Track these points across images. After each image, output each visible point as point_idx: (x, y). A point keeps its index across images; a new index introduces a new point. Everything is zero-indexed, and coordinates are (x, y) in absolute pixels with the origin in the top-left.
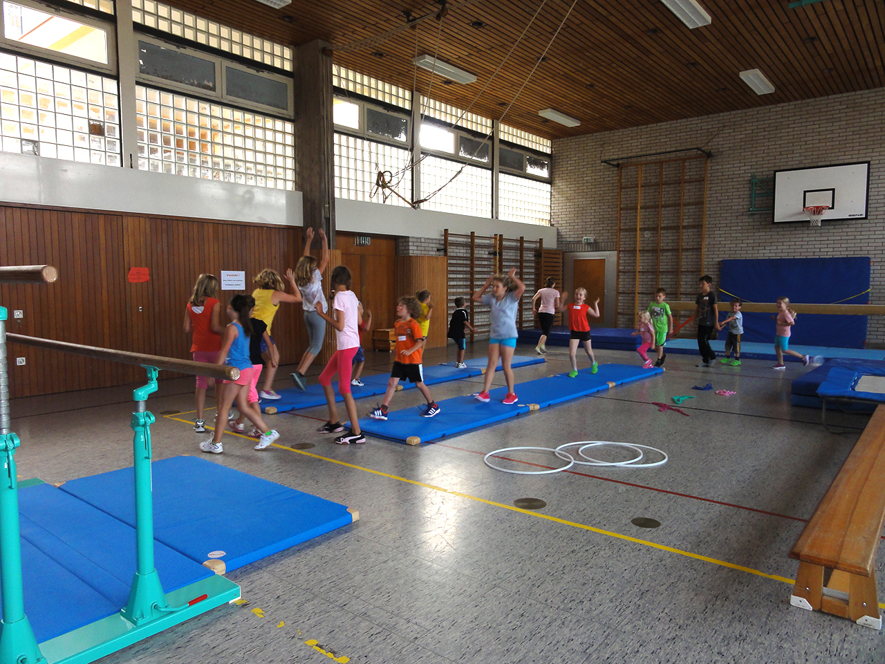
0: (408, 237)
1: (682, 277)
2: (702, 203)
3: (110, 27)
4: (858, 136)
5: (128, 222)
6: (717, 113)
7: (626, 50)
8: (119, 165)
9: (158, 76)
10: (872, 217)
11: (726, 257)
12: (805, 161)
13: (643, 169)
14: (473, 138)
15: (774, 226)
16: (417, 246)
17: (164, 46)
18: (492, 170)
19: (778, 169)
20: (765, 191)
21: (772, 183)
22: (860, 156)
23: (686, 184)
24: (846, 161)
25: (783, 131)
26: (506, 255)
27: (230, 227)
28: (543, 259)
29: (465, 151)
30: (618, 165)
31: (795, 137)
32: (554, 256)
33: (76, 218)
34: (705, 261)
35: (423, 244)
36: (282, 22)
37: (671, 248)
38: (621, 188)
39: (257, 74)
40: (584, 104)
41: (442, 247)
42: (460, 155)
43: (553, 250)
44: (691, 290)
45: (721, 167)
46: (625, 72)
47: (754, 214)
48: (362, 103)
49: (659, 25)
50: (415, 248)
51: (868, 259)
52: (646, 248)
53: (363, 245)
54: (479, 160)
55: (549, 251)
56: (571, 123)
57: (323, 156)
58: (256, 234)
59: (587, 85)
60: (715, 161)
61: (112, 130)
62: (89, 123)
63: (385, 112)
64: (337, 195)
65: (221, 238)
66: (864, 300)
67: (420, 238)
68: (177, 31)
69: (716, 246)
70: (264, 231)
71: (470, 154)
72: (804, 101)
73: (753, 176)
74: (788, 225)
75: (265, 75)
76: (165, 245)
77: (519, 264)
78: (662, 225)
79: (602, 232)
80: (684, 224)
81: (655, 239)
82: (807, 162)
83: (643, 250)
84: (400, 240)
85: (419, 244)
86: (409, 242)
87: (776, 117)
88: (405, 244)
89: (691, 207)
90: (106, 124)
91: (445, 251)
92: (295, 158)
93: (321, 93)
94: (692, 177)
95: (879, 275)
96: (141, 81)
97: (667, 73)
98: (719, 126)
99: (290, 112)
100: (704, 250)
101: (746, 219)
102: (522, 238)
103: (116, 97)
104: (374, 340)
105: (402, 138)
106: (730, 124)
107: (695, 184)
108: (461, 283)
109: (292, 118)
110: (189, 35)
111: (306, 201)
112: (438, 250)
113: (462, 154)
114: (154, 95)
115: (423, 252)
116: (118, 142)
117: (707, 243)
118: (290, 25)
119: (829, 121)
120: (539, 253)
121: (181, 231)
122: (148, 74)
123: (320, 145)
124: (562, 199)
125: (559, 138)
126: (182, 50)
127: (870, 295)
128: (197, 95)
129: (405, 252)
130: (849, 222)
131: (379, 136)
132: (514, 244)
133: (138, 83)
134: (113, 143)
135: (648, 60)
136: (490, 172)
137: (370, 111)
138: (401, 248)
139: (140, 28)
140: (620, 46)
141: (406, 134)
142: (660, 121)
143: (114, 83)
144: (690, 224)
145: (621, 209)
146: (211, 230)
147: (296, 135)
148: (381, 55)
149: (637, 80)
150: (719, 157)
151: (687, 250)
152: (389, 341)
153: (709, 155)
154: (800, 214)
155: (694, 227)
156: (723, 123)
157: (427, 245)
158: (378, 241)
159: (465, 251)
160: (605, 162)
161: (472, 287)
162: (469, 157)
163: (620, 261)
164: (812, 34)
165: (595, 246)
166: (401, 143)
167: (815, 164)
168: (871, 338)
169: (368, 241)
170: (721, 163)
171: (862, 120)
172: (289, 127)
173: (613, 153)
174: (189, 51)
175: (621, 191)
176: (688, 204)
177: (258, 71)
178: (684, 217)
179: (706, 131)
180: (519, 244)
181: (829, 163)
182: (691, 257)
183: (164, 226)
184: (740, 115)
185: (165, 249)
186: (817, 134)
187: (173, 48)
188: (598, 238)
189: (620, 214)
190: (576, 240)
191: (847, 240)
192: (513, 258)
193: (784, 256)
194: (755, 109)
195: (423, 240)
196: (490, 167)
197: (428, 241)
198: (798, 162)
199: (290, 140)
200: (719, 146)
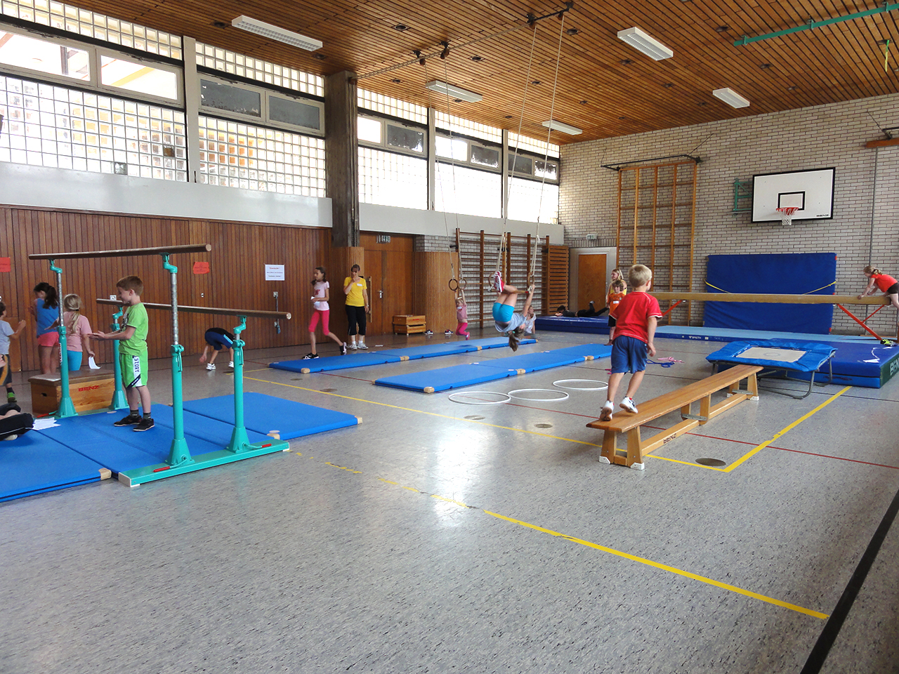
0: (424, 236)
1: (674, 270)
2: (691, 204)
3: (179, 70)
4: (827, 144)
5: (194, 226)
6: (705, 122)
7: (608, 76)
8: (186, 180)
9: (216, 107)
10: (837, 217)
11: (713, 253)
12: (781, 167)
13: (640, 172)
14: (484, 146)
15: (752, 225)
16: (432, 243)
17: (220, 82)
18: (502, 174)
19: (758, 173)
20: (745, 191)
21: (751, 186)
22: (828, 162)
23: (677, 187)
24: (816, 167)
25: (762, 139)
26: (513, 250)
27: (272, 229)
28: (549, 254)
29: (476, 158)
30: (618, 169)
31: (773, 144)
32: (561, 252)
33: (154, 223)
34: (694, 256)
35: (437, 242)
36: (315, 59)
37: (664, 244)
38: (621, 190)
39: (295, 101)
40: (581, 116)
41: (454, 244)
42: (472, 161)
43: (560, 246)
44: (682, 282)
45: (708, 171)
46: (611, 92)
47: (737, 214)
48: (384, 120)
49: (630, 57)
50: (430, 245)
51: (834, 255)
52: (642, 245)
53: (384, 242)
54: (490, 165)
55: (556, 248)
56: (574, 132)
57: (348, 169)
58: (294, 235)
59: (581, 102)
60: (704, 165)
61: (180, 152)
62: (163, 147)
63: (404, 127)
64: (361, 200)
65: (265, 237)
66: (831, 291)
67: (435, 237)
68: (230, 69)
69: (703, 243)
70: (300, 232)
71: (481, 161)
72: (781, 112)
73: (737, 180)
74: (766, 224)
75: (301, 101)
76: (221, 244)
77: (526, 259)
78: (657, 224)
79: (603, 229)
80: (676, 223)
81: (650, 236)
82: (784, 168)
83: (641, 246)
84: (417, 238)
85: (433, 242)
86: (424, 239)
87: (756, 126)
88: (421, 241)
89: (682, 207)
90: (176, 148)
91: (457, 247)
92: (326, 170)
93: (347, 115)
94: (683, 180)
95: (844, 269)
96: (203, 111)
97: (648, 92)
98: (707, 133)
99: (322, 131)
100: (693, 246)
101: (730, 218)
102: (529, 235)
103: (184, 126)
104: (393, 325)
105: (419, 149)
106: (716, 132)
107: (686, 186)
108: (472, 276)
109: (324, 136)
110: (240, 72)
111: (335, 205)
112: (451, 247)
113: (474, 161)
114: (212, 122)
115: (437, 249)
116: (185, 162)
117: (696, 240)
118: (321, 61)
119: (802, 130)
120: (545, 249)
121: (233, 232)
122: (208, 105)
123: (346, 160)
124: (569, 199)
125: (566, 143)
126: (234, 85)
127: (836, 287)
128: (246, 120)
129: (421, 248)
130: (818, 222)
131: (398, 148)
132: (522, 240)
133: (201, 114)
134: (181, 163)
135: (628, 82)
136: (500, 176)
137: (390, 128)
138: (417, 245)
139: (202, 69)
140: (601, 72)
141: (422, 145)
142: (653, 129)
143: (182, 115)
144: (681, 222)
145: (620, 209)
146: (257, 232)
147: (327, 150)
148: (398, 81)
149: (624, 97)
150: (707, 162)
151: (678, 246)
152: (406, 325)
153: (698, 160)
154: (775, 214)
155: (684, 225)
156: (711, 132)
157: (441, 242)
158: (398, 239)
159: (475, 247)
160: (604, 166)
161: (481, 279)
162: (480, 163)
163: (620, 257)
164: (766, 62)
165: (597, 242)
166: (418, 153)
167: (790, 170)
168: (835, 325)
169: (388, 239)
170: (709, 168)
171: (831, 130)
172: (321, 144)
173: (614, 158)
174: (240, 85)
175: (620, 193)
176: (680, 205)
177: (295, 98)
178: (676, 217)
179: (696, 138)
180: (526, 241)
181: (801, 169)
182: (682, 252)
183: (221, 229)
184: (725, 124)
185: (221, 247)
186: (792, 142)
187: (227, 83)
188: (600, 235)
189: (620, 213)
190: (581, 236)
191: (817, 237)
192: (521, 253)
193: (763, 252)
194: (738, 119)
195: (437, 238)
196: (500, 172)
197: (442, 239)
198: (775, 168)
199: (322, 154)
200: (707, 153)
